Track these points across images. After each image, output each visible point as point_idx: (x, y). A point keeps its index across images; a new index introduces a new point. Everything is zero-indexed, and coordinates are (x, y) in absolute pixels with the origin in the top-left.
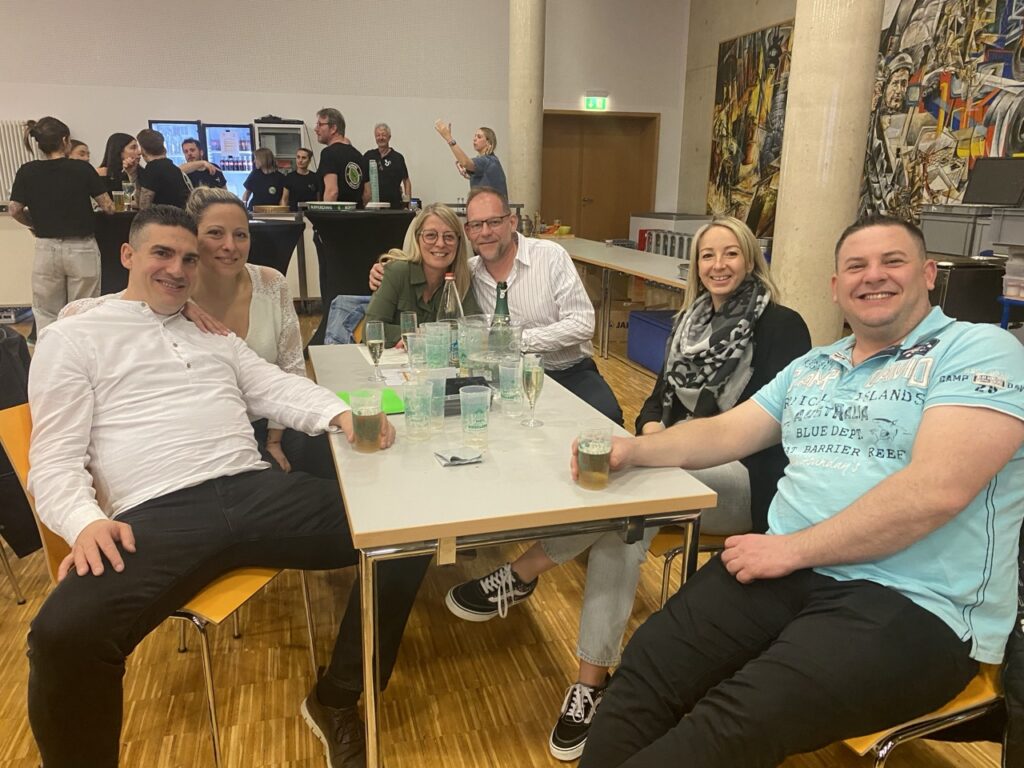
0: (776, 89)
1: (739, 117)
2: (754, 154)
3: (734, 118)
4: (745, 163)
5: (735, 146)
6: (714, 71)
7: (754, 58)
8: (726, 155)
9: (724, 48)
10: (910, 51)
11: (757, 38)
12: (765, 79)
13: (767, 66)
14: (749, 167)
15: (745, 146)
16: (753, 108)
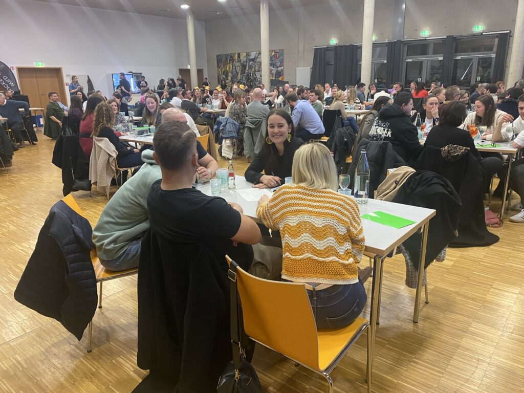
0: (233, 66)
1: (224, 71)
2: (229, 78)
3: (223, 70)
4: (227, 80)
5: (224, 77)
6: (216, 60)
7: (226, 59)
8: (222, 78)
9: (218, 56)
10: (258, 62)
11: (226, 56)
12: (230, 63)
13: (230, 61)
14: (228, 81)
15: (227, 76)
16: (228, 69)
